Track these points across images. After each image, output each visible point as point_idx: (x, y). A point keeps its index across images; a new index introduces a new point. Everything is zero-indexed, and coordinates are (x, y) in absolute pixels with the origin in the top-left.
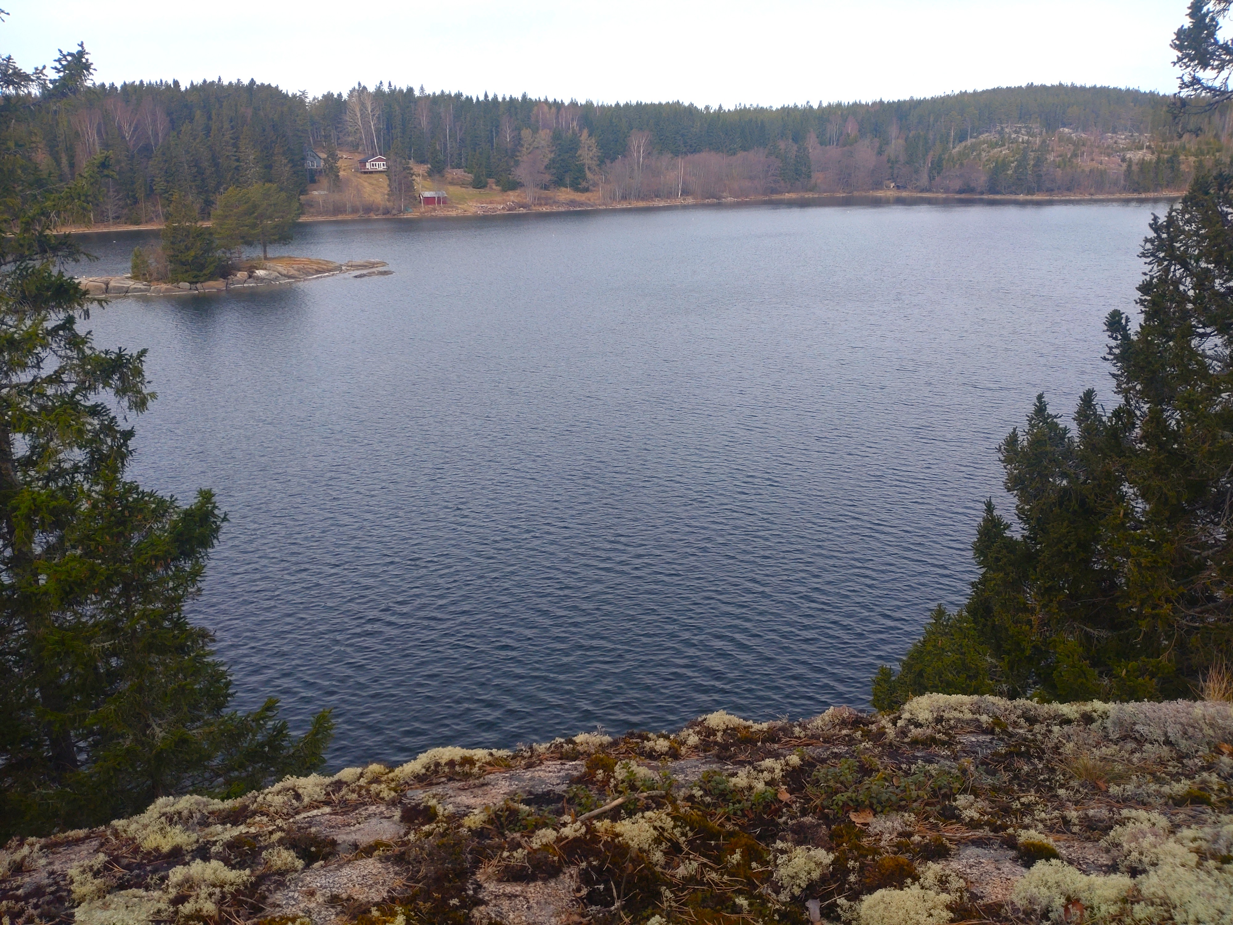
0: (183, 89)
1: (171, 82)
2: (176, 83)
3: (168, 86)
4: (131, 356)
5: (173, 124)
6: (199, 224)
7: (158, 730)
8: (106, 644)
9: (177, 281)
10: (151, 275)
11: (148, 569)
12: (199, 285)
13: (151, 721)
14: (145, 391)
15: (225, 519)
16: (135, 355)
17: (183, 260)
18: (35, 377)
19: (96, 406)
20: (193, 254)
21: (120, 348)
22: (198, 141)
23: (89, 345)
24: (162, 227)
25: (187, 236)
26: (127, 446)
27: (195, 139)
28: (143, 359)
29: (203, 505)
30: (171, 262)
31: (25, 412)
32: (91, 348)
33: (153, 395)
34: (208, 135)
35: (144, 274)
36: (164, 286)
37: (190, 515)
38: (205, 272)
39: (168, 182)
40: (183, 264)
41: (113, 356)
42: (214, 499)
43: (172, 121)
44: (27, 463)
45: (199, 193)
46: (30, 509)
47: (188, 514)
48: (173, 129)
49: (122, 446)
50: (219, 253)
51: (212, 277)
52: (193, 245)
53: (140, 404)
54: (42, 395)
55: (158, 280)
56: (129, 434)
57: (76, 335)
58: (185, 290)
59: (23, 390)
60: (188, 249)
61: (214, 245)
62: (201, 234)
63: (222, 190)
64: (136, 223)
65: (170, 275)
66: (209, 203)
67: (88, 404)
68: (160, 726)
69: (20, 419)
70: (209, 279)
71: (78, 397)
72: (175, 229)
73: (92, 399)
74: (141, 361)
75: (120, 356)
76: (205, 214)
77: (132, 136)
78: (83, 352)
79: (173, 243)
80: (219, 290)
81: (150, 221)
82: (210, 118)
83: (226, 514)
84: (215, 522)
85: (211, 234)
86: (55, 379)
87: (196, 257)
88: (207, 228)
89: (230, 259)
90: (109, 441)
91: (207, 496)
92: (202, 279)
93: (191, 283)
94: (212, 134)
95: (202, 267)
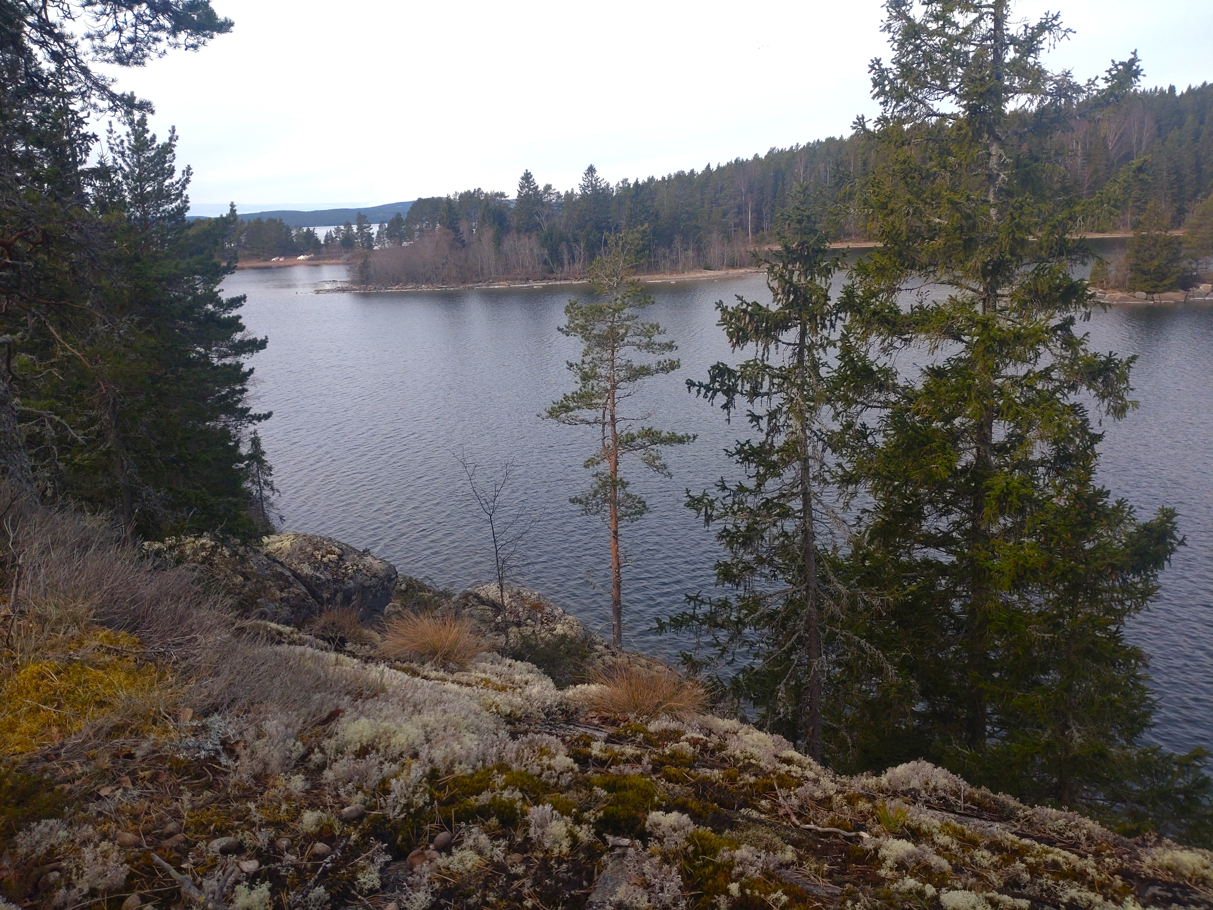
0: (1178, 93)
1: (1166, 88)
2: (1172, 89)
3: (1162, 92)
4: (1120, 361)
5: (1160, 131)
6: (1170, 232)
7: (1077, 735)
8: (1047, 636)
9: (1134, 290)
10: (1108, 283)
11: (1101, 575)
12: (1156, 296)
13: (1070, 723)
14: (1128, 399)
15: (1182, 543)
16: (1124, 360)
17: (1146, 269)
18: (1029, 371)
19: (1075, 405)
20: (1156, 263)
21: (1110, 353)
22: (1183, 147)
23: (1083, 346)
24: (1130, 235)
25: (1154, 245)
26: (1093, 449)
27: (1180, 146)
28: (1132, 365)
29: (1162, 523)
30: (1131, 270)
31: (1015, 402)
32: (1083, 350)
33: (1136, 404)
34: (1196, 140)
35: (1102, 282)
36: (1119, 295)
37: (1149, 530)
38: (1165, 282)
39: (1142, 190)
40: (1144, 273)
41: (1103, 359)
42: (1174, 520)
43: (1159, 129)
44: (1001, 449)
45: (1174, 201)
46: (1002, 491)
47: (1147, 529)
48: (1159, 136)
49: (1088, 447)
50: (1185, 264)
51: (1171, 288)
52: (1158, 254)
53: (1119, 411)
54: (1031, 388)
55: (1114, 288)
56: (1097, 438)
57: (1072, 336)
58: (1139, 299)
59: (1016, 382)
60: (1152, 258)
61: (1182, 254)
62: (1170, 243)
63: (1199, 198)
64: (1103, 231)
65: (1127, 284)
66: (1181, 211)
67: (1067, 403)
68: (1078, 731)
69: (1009, 407)
70: (1169, 290)
71: (1058, 395)
72: (1143, 237)
73: (1072, 398)
74: (1129, 367)
75: (1110, 360)
76: (1177, 222)
77: (1115, 145)
78: (1077, 353)
79: (1137, 252)
80: (1177, 302)
81: (1116, 229)
82: (1202, 122)
83: (1184, 539)
84: (1172, 544)
85: (1180, 243)
86: (1046, 374)
87: (1159, 266)
88: (1178, 237)
89: (1195, 270)
90: (1077, 440)
91: (1169, 515)
92: (1160, 290)
93: (1148, 293)
94: (1201, 140)
95: (1164, 277)
